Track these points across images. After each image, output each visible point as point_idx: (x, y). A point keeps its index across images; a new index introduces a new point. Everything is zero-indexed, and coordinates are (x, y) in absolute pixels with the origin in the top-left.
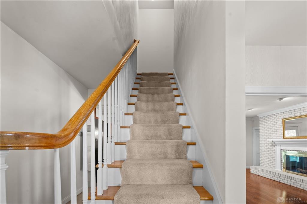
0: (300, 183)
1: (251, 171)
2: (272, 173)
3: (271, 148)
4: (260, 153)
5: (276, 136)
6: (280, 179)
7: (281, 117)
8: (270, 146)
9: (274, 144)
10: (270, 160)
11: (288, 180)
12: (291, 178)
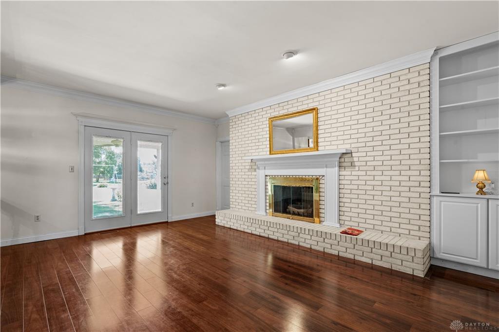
0: (305, 236)
1: (216, 220)
2: (254, 222)
3: (250, 173)
4: (231, 185)
5: (257, 151)
6: (269, 232)
7: (266, 116)
8: (247, 170)
9: (254, 164)
10: (247, 196)
11: (283, 231)
12: (288, 228)
